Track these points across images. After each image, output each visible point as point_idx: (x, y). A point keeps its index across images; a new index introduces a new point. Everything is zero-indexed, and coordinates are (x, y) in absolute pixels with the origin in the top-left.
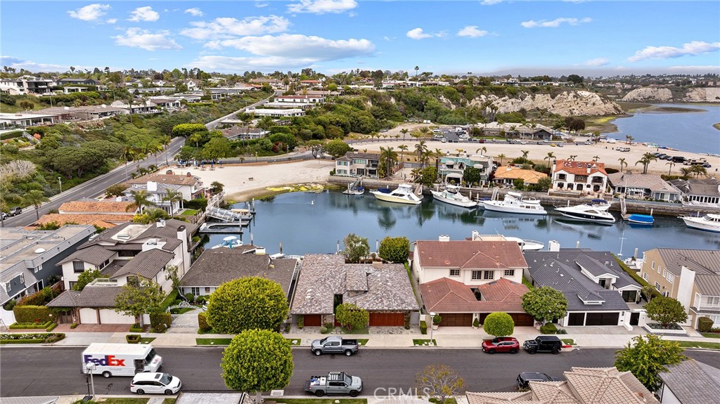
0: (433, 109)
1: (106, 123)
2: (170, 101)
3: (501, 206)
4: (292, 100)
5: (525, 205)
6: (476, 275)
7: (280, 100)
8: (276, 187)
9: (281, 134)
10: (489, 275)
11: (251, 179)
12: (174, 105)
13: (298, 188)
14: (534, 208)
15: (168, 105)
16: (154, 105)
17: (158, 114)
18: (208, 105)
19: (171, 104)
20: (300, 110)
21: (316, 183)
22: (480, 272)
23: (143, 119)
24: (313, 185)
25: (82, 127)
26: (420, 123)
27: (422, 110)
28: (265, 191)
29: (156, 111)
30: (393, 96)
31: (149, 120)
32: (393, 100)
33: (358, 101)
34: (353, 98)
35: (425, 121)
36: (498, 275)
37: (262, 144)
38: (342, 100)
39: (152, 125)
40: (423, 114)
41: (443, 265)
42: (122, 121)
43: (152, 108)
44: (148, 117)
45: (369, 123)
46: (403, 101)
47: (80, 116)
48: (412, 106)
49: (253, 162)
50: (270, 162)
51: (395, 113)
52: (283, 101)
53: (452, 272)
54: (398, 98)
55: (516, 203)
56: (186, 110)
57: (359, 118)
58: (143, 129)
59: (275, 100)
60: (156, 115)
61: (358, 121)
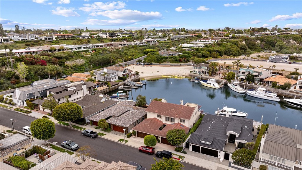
0: (280, 46)
1: (123, 48)
2: (153, 40)
3: (255, 94)
4: (204, 41)
5: (267, 95)
6: (167, 119)
7: (199, 40)
8: (165, 75)
9: (186, 54)
10: (173, 120)
11: (158, 71)
12: (154, 42)
13: (174, 77)
14: (272, 97)
15: (152, 42)
16: (145, 42)
17: (145, 45)
18: (168, 42)
19: (153, 42)
20: (203, 45)
21: (183, 75)
22: (169, 118)
23: (138, 47)
24: (181, 76)
25: (113, 49)
26: (270, 52)
27: (274, 47)
28: (160, 77)
29: (145, 44)
30: (259, 39)
31: (141, 47)
32: (258, 41)
33: (236, 41)
34: (235, 40)
35: (272, 52)
36: (176, 121)
37: (175, 58)
38: (228, 41)
39: (141, 49)
40: (273, 48)
41: (154, 112)
42: (130, 47)
43: (144, 43)
44: (141, 46)
45: (235, 52)
46: (265, 42)
47: (115, 45)
48: (269, 44)
49: (164, 65)
50: (171, 66)
51: (257, 48)
52: (201, 41)
53: (158, 116)
54: (262, 40)
55: (262, 94)
56: (158, 44)
57: (231, 49)
58: (136, 51)
59: (197, 41)
60: (144, 46)
61: (230, 50)
